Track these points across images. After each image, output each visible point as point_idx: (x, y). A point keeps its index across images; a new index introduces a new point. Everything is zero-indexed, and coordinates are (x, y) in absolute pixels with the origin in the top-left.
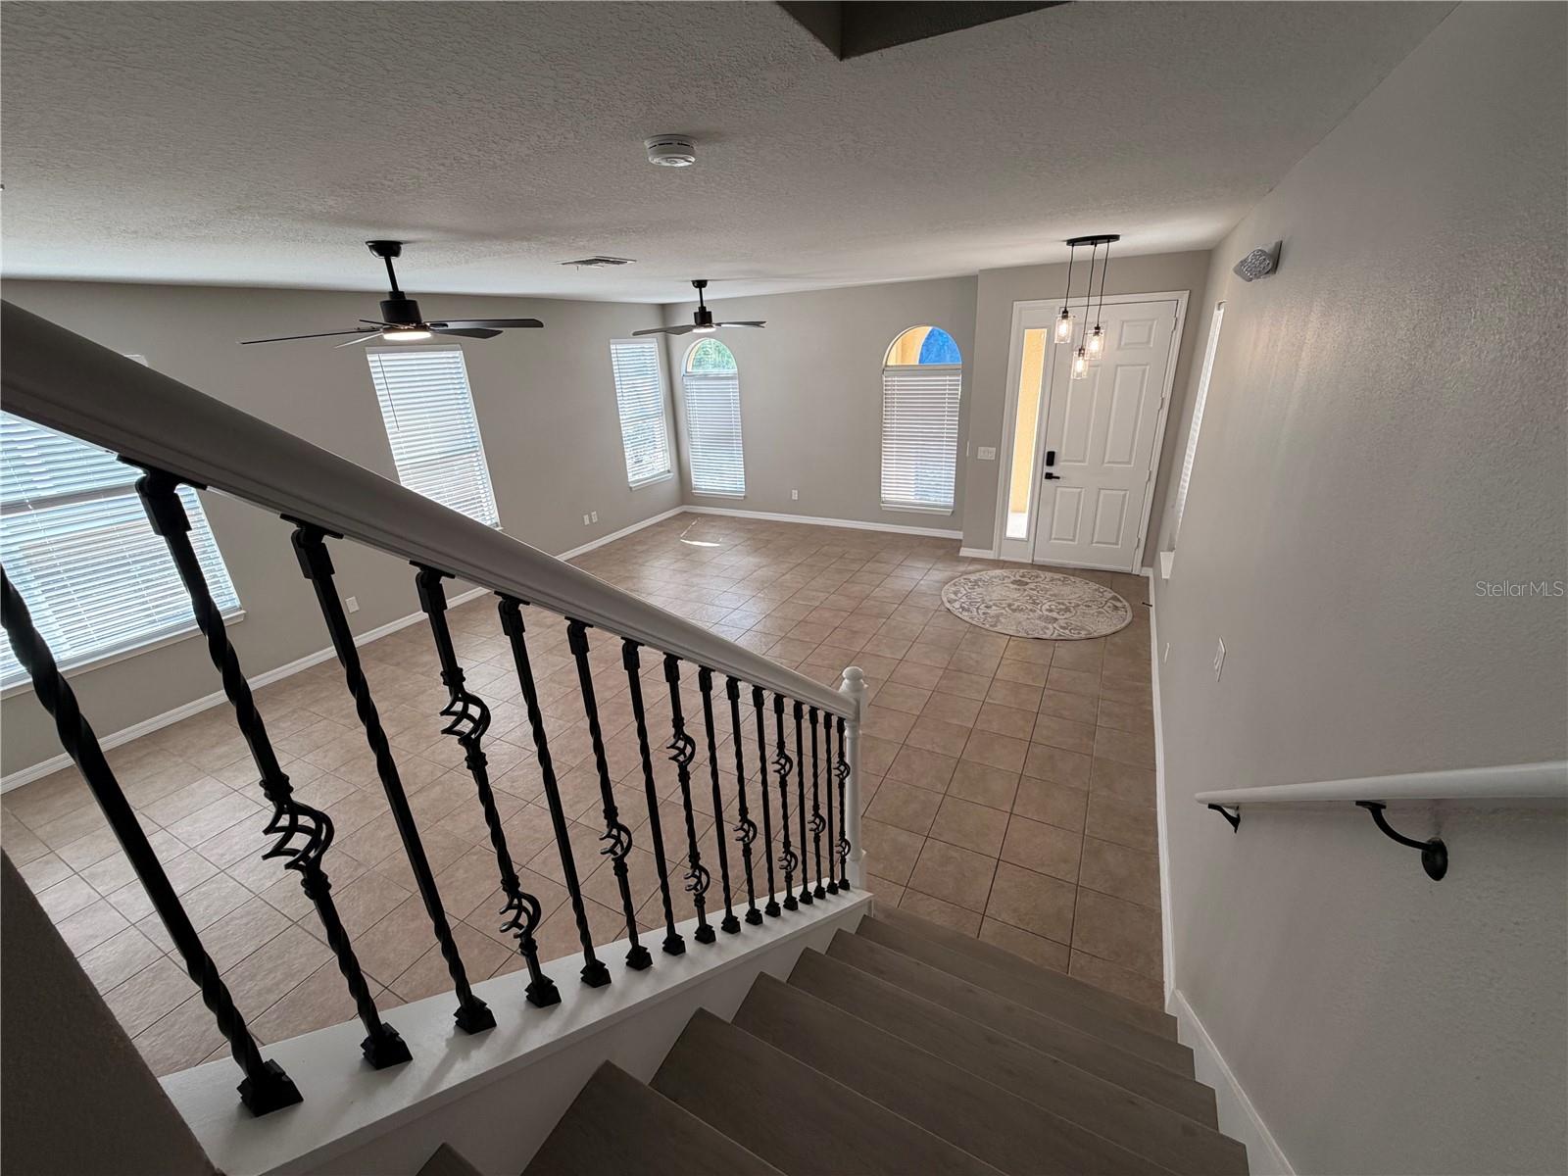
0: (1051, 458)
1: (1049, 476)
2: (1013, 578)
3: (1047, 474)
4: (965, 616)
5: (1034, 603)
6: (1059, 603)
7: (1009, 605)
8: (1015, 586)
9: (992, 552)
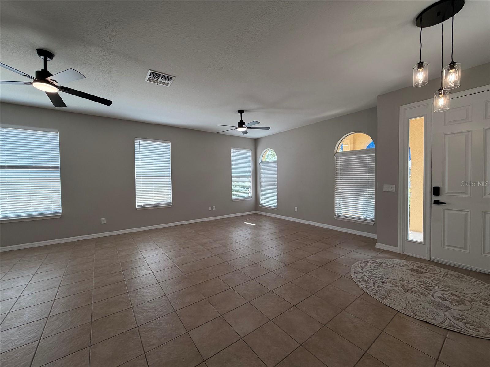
0: (437, 191)
1: (437, 202)
2: (411, 267)
3: (435, 201)
4: (362, 285)
5: (427, 288)
6: (453, 294)
7: (403, 285)
8: (412, 273)
9: (398, 248)
